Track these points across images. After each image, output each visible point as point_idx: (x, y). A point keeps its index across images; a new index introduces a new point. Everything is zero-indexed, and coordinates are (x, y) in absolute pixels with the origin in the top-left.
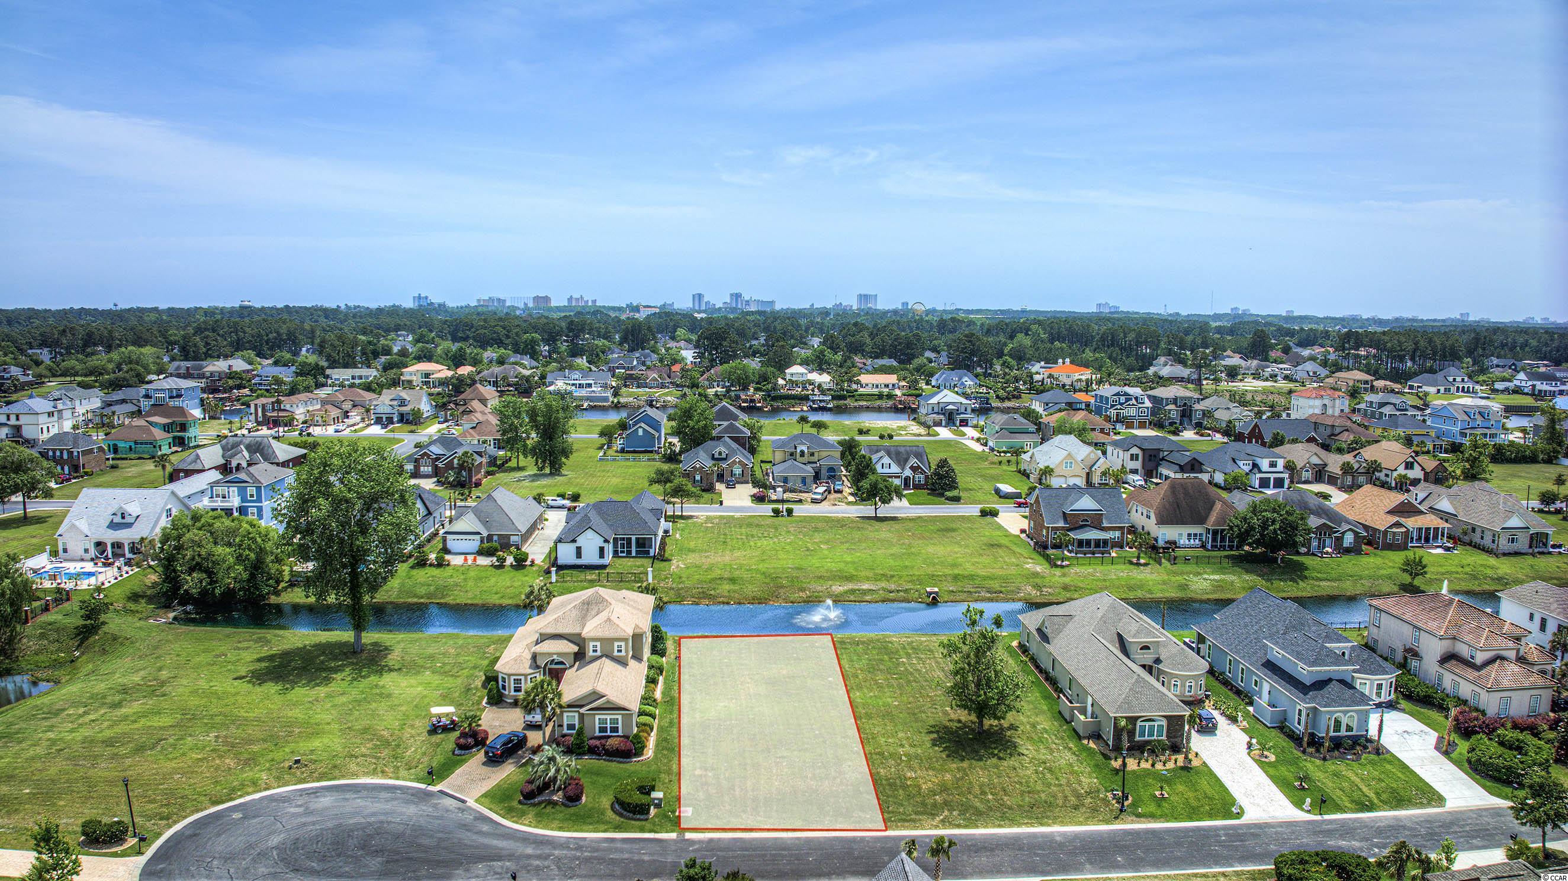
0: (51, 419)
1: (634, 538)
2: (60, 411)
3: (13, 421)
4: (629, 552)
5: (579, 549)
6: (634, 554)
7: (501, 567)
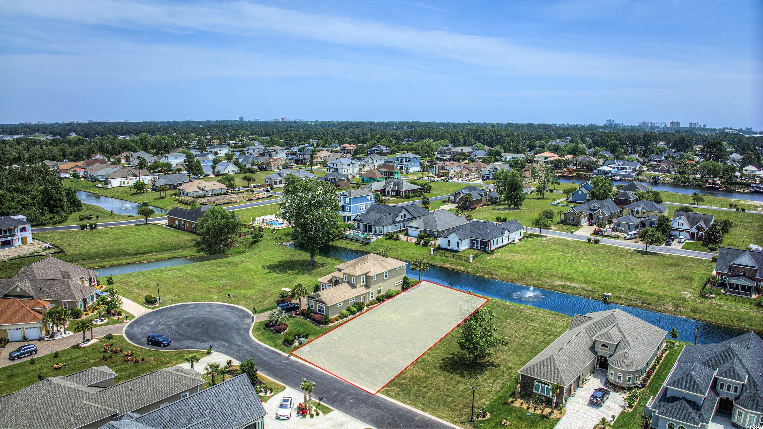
0: (349, 167)
1: (479, 240)
2: (353, 164)
3: (335, 167)
4: (477, 247)
5: (449, 241)
6: (479, 248)
7: (419, 244)
